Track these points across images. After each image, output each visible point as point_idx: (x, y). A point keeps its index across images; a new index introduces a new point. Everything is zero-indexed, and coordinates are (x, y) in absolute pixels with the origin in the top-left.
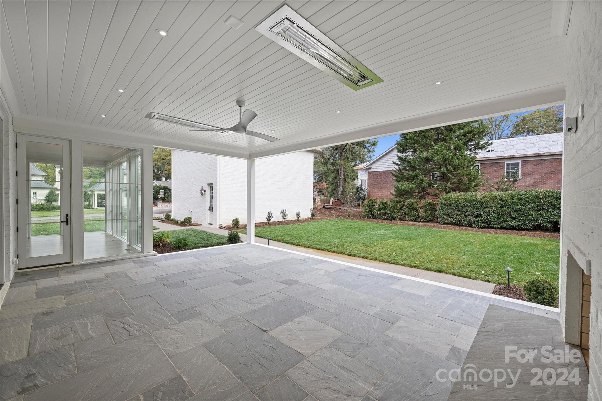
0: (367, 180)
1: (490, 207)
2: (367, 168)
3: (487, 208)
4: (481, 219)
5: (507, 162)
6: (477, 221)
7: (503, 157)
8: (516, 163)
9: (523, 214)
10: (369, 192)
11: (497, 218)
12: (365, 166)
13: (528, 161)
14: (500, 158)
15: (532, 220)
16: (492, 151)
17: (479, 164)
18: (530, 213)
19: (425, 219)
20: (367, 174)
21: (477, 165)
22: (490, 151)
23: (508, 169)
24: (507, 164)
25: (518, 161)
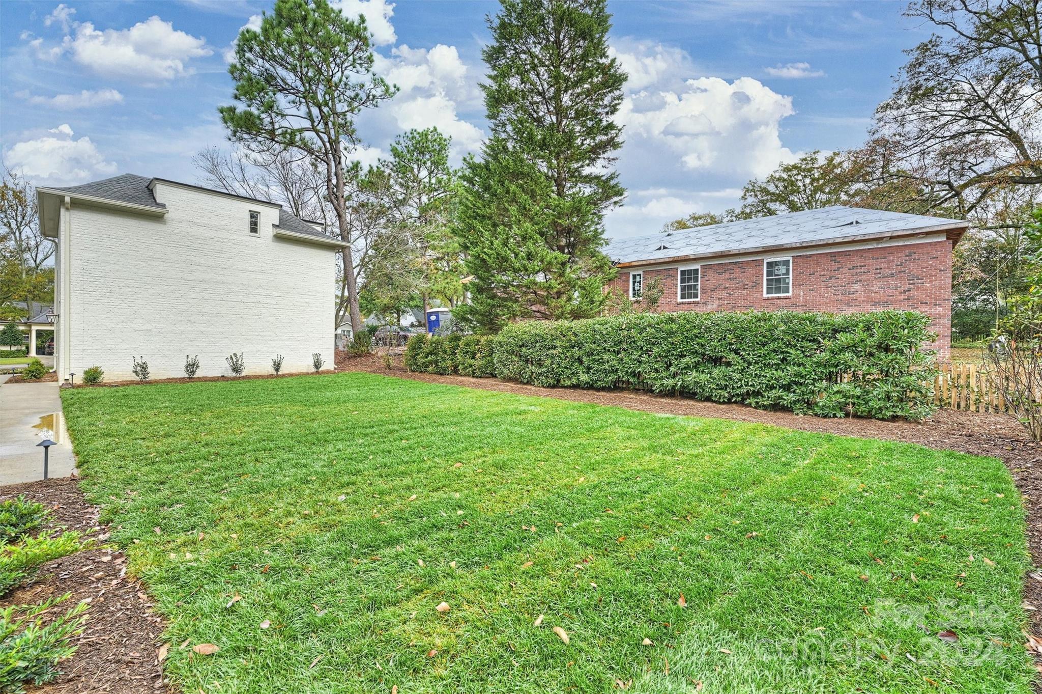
3: (552, 349)
4: (544, 370)
5: (681, 268)
6: (541, 375)
8: (695, 269)
9: (598, 360)
13: (710, 266)
15: (610, 372)
16: (665, 248)
17: (641, 272)
21: (638, 275)
22: (662, 248)
23: (683, 281)
24: (681, 271)
25: (697, 266)
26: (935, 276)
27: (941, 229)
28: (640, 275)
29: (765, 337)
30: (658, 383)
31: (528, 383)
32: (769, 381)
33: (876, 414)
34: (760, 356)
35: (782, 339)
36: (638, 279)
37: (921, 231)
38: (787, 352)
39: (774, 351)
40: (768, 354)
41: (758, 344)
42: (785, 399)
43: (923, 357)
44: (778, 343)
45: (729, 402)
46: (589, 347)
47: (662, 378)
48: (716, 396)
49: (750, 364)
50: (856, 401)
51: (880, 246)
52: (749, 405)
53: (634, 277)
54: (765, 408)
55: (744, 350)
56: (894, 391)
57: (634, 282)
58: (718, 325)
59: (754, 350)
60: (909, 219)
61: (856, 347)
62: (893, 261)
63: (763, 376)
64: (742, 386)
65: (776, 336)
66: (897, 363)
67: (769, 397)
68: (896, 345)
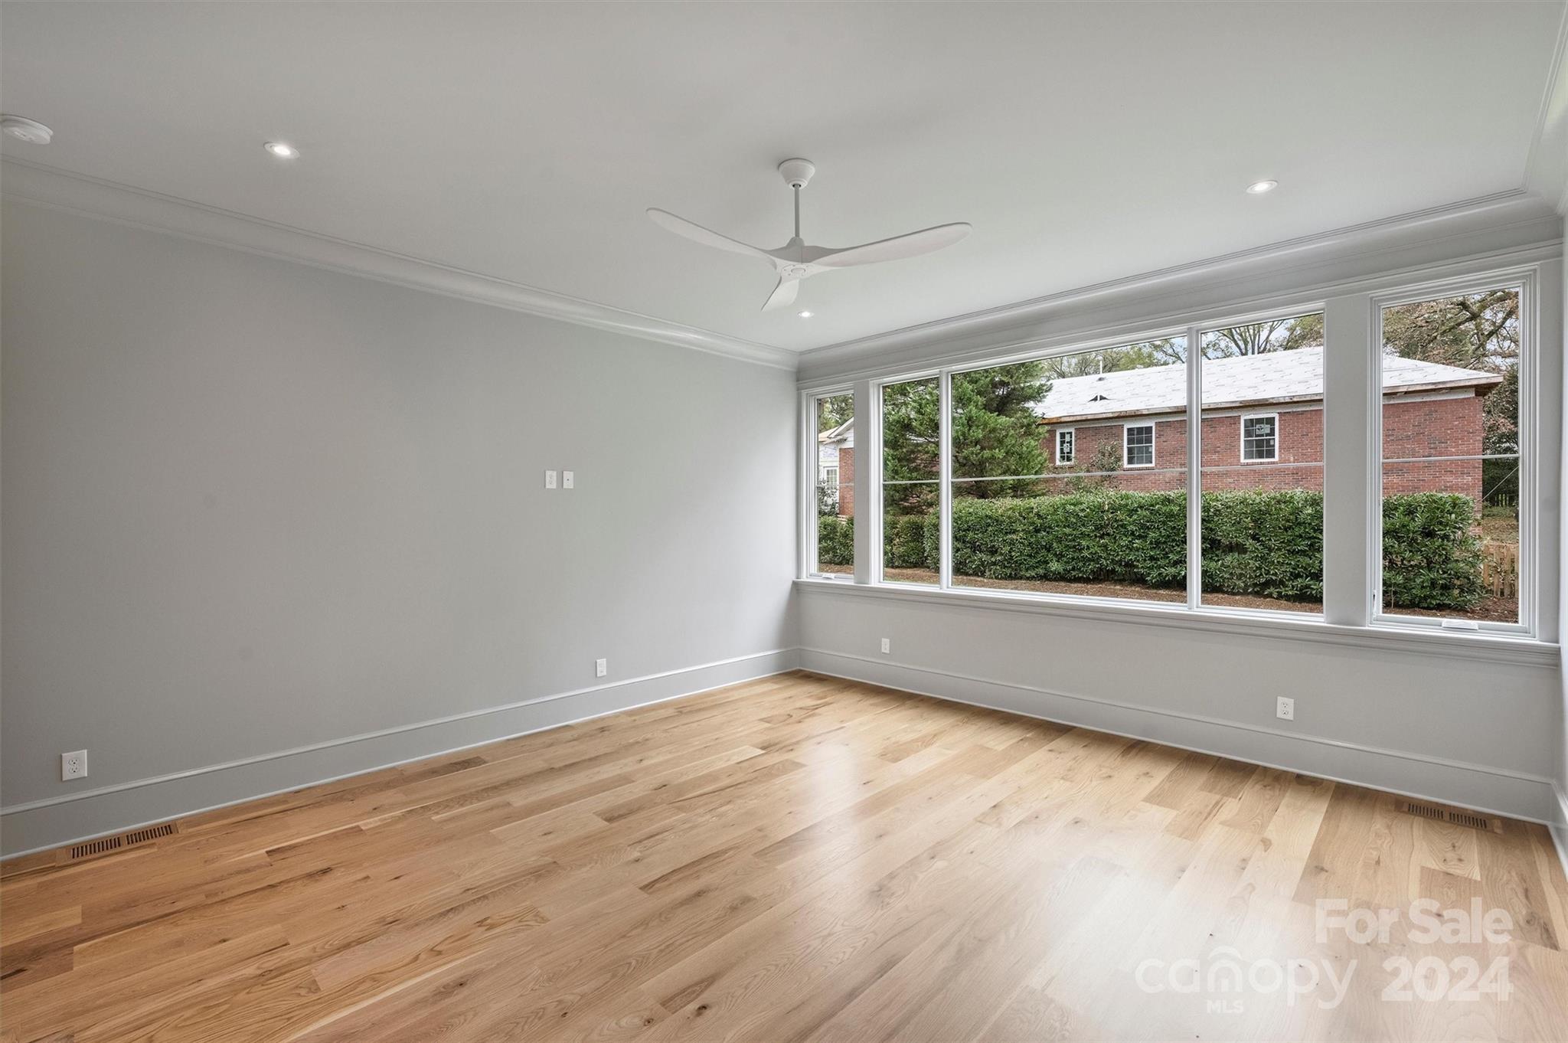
0: (838, 469)
1: (1015, 532)
2: (835, 440)
3: (1010, 533)
4: (1000, 558)
5: (1127, 425)
6: (994, 564)
7: (1116, 415)
8: (1147, 428)
9: (1074, 547)
10: (842, 498)
11: (1030, 556)
12: (832, 436)
13: (1169, 424)
14: (1111, 415)
15: (1089, 560)
16: (1102, 398)
17: (1072, 430)
18: (1084, 543)
19: (903, 561)
20: (837, 453)
21: (1068, 433)
22: (1099, 398)
23: (1130, 441)
24: (1129, 430)
25: (1150, 423)
26: (1462, 439)
27: (1470, 384)
28: (1071, 433)
29: (1288, 521)
30: (1154, 573)
31: (975, 574)
32: (1294, 569)
33: (1419, 602)
34: (1283, 542)
35: (1310, 524)
36: (1067, 438)
37: (1444, 386)
38: (1315, 538)
39: (1300, 536)
40: (1293, 539)
41: (1280, 528)
42: (1313, 589)
43: (1472, 543)
44: (1305, 528)
45: (1245, 593)
46: (1059, 531)
47: (1159, 567)
48: (1228, 586)
49: (1270, 550)
50: (1398, 589)
51: (1392, 402)
52: (1270, 596)
53: (1063, 435)
54: (1288, 598)
55: (1264, 535)
56: (1442, 579)
57: (1062, 443)
58: (1230, 507)
59: (1276, 536)
60: (1427, 369)
61: (1397, 533)
62: (1408, 421)
63: (1287, 564)
64: (1261, 574)
65: (1302, 520)
66: (1444, 549)
67: (1293, 587)
68: (1442, 530)
